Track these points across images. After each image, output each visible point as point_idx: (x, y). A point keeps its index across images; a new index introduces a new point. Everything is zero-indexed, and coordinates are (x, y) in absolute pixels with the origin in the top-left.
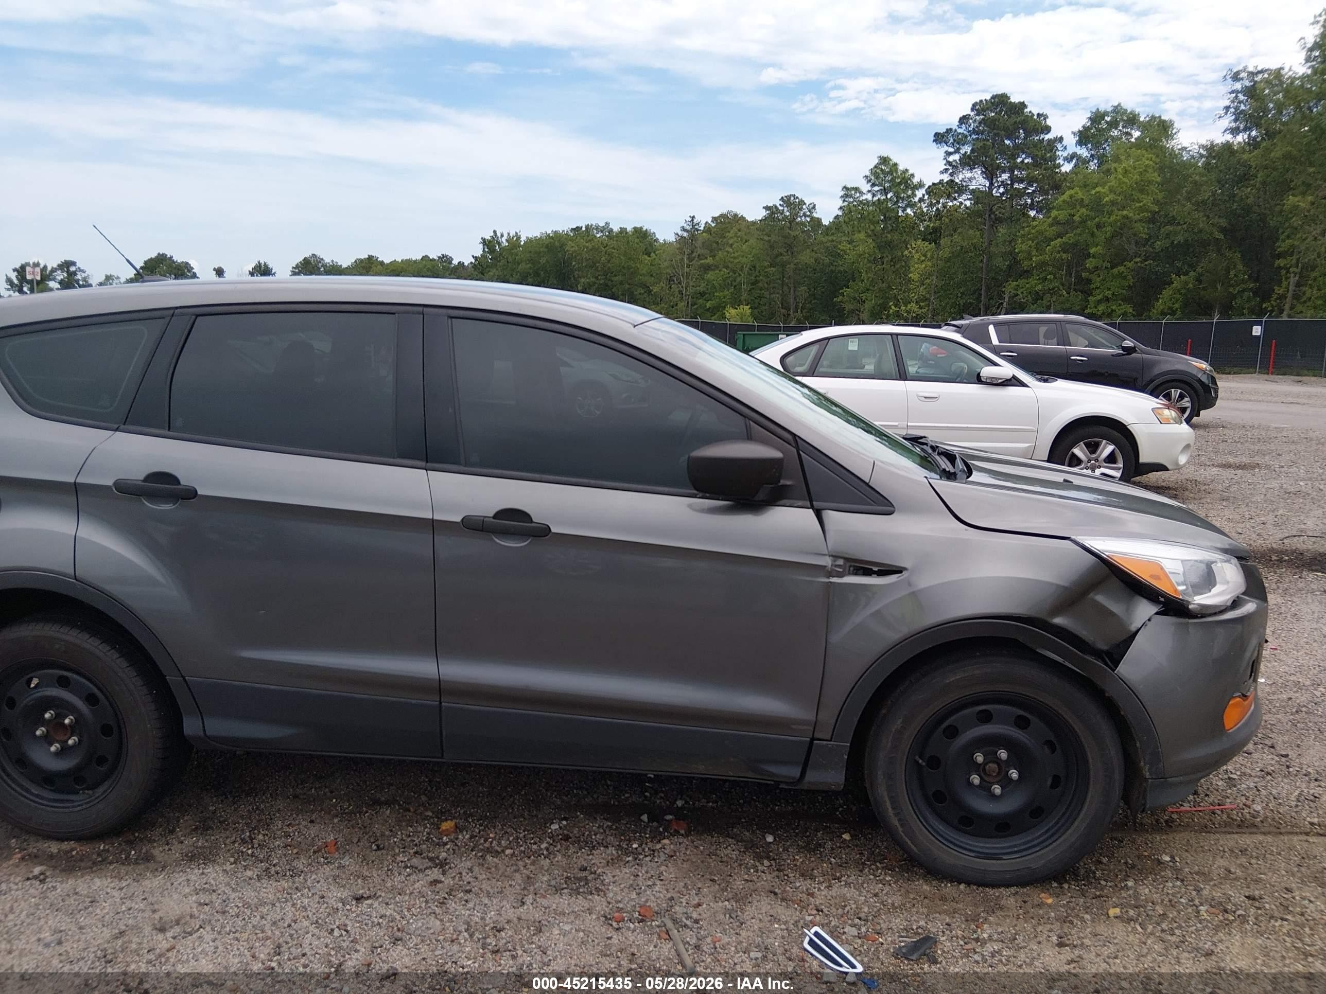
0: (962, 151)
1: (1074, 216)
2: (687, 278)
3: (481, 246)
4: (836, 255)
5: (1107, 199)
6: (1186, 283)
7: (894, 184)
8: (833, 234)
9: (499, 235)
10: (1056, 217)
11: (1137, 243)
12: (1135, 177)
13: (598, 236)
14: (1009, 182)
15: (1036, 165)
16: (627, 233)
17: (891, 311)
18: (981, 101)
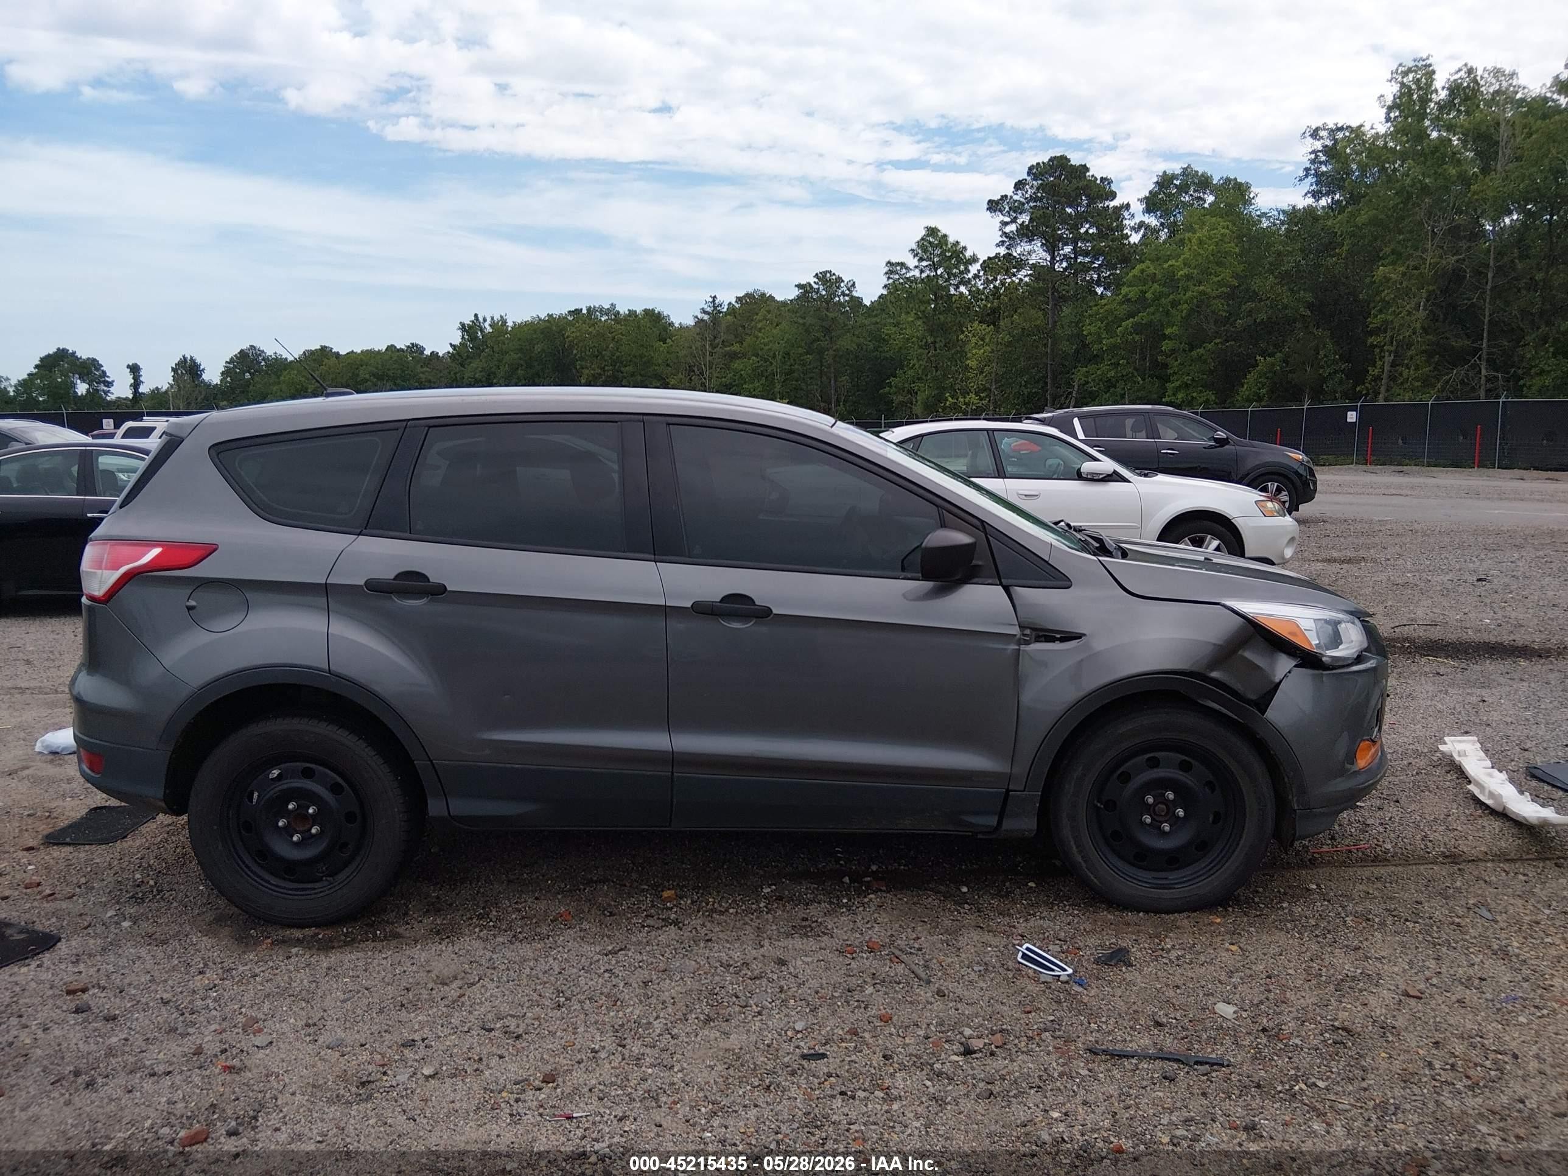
0: (1019, 221)
1: (1146, 293)
2: (711, 368)
3: (460, 333)
4: (881, 340)
5: (1181, 272)
6: (1273, 365)
7: (944, 260)
8: (876, 316)
9: (481, 319)
10: (1127, 294)
11: (1216, 322)
12: (1211, 248)
13: (603, 319)
14: (1073, 256)
15: (1101, 235)
16: (636, 316)
17: (948, 403)
18: (1038, 164)
